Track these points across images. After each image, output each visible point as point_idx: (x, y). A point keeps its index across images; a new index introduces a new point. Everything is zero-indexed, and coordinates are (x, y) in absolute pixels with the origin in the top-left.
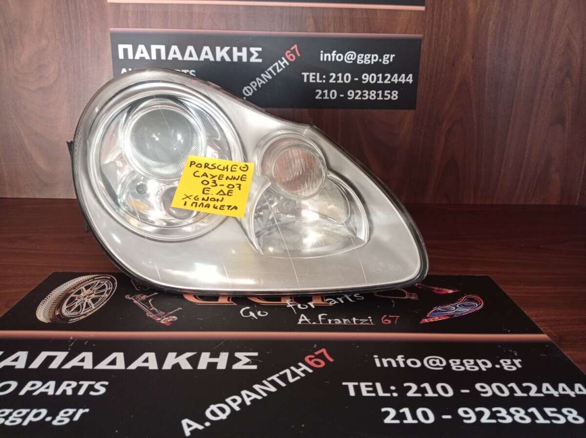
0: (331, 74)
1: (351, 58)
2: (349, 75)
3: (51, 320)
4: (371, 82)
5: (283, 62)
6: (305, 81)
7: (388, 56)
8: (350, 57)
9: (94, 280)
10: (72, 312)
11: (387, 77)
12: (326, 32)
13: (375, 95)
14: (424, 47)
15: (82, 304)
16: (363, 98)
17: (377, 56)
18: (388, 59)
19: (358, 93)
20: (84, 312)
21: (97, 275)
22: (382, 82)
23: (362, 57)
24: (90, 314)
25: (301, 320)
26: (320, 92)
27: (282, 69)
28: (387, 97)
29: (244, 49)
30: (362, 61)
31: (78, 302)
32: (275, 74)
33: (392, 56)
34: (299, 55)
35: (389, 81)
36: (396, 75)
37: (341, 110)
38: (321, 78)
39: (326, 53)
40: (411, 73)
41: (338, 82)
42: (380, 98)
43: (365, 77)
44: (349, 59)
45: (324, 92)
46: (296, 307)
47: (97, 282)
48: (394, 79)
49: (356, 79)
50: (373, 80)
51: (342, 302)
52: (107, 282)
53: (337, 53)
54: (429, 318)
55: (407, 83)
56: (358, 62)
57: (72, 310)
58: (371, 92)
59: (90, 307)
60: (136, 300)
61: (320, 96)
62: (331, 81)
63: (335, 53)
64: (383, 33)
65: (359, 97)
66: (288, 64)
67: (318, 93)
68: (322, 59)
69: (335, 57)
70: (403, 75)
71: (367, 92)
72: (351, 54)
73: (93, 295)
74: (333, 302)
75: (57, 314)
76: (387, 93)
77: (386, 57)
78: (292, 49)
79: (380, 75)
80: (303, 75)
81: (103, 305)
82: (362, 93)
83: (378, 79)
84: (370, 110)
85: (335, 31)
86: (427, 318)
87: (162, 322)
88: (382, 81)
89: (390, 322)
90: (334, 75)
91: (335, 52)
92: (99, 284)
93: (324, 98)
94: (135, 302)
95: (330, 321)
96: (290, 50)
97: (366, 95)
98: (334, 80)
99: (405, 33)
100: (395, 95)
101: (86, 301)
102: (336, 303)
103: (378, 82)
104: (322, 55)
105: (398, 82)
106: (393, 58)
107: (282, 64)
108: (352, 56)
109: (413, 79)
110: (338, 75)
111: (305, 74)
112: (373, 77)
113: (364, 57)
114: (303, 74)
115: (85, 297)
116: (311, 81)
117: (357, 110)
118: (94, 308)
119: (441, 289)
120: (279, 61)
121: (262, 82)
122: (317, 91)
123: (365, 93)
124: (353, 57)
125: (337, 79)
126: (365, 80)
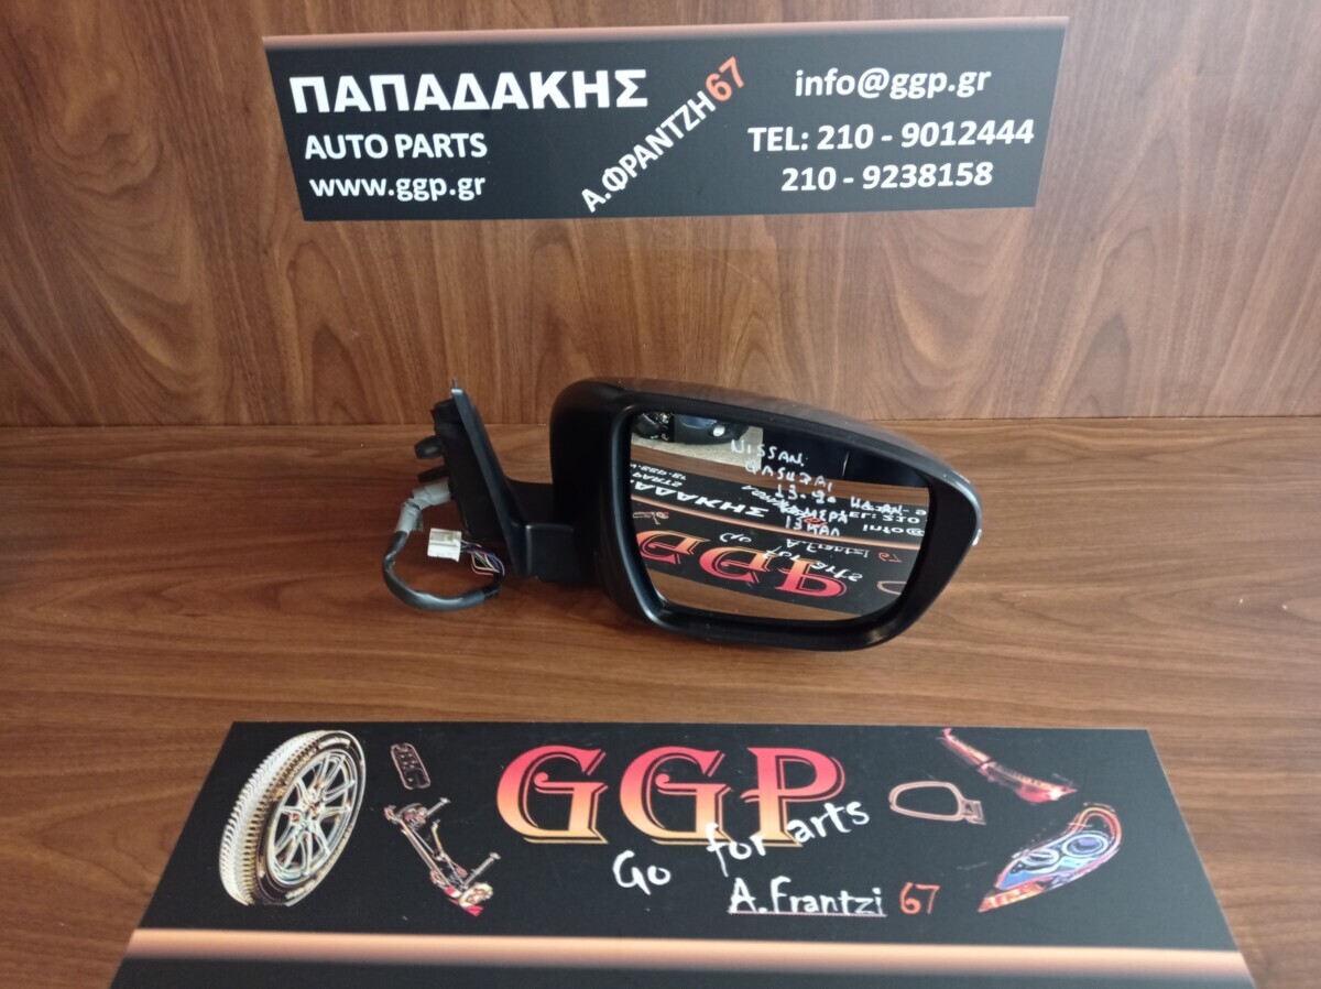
0: (822, 129)
1: (877, 87)
2: (869, 128)
3: (252, 895)
4: (925, 143)
5: (701, 105)
6: (757, 148)
7: (972, 75)
8: (873, 83)
9: (319, 751)
10: (289, 867)
11: (967, 129)
12: (812, 20)
13: (935, 175)
14: (1069, 49)
15: (305, 840)
16: (903, 185)
17: (943, 77)
18: (971, 85)
19: (889, 173)
20: (312, 865)
21: (322, 733)
22: (954, 143)
23: (904, 82)
24: (323, 874)
25: (736, 899)
26: (793, 173)
27: (697, 122)
28: (963, 178)
29: (602, 76)
30: (904, 92)
31: (296, 832)
32: (680, 135)
33: (984, 76)
34: (740, 83)
35: (970, 138)
36: (990, 125)
37: (845, 216)
38: (797, 140)
39: (812, 77)
40: (1030, 118)
41: (840, 147)
42: (946, 182)
43: (911, 131)
44: (869, 88)
45: (804, 173)
46: (725, 850)
47: (324, 761)
48: (986, 133)
49: (887, 138)
50: (929, 137)
51: (823, 833)
52: (343, 757)
53: (838, 75)
54: (1001, 891)
55: (1017, 143)
56: (893, 96)
57: (288, 861)
58: (923, 169)
59: (321, 850)
60: (406, 823)
61: (793, 184)
62: (823, 145)
63: (835, 74)
64: (963, 17)
65: (892, 182)
66: (712, 108)
67: (788, 176)
68: (799, 93)
69: (835, 83)
70: (1010, 124)
71: (912, 168)
72: (877, 74)
73: (322, 806)
74: (803, 835)
75: (261, 874)
76: (966, 169)
77: (967, 78)
78: (723, 69)
79: (949, 126)
80: (752, 135)
81: (345, 842)
82: (901, 173)
83: (943, 135)
84: (919, 213)
85: (834, 18)
86: (997, 891)
87: (464, 904)
88: (954, 138)
89: (917, 904)
90: (829, 130)
91: (834, 70)
92: (331, 765)
93: (804, 188)
94: (406, 831)
95: (794, 901)
96: (718, 72)
97: (911, 176)
98: (829, 143)
99: (1021, 14)
100: (984, 173)
101: (311, 828)
102: (811, 839)
103: (943, 143)
104: (799, 81)
105: (996, 142)
106: (987, 80)
107: (697, 109)
108: (878, 79)
109: (1033, 132)
110: (840, 131)
111: (757, 132)
112: (930, 132)
113: (909, 80)
114: (750, 130)
115: (307, 813)
116: (771, 147)
117: (885, 213)
118: (328, 852)
119: (1036, 784)
120: (691, 102)
121: (650, 155)
122: (785, 172)
123: (908, 171)
124: (881, 83)
125: (837, 139)
126: (910, 140)
